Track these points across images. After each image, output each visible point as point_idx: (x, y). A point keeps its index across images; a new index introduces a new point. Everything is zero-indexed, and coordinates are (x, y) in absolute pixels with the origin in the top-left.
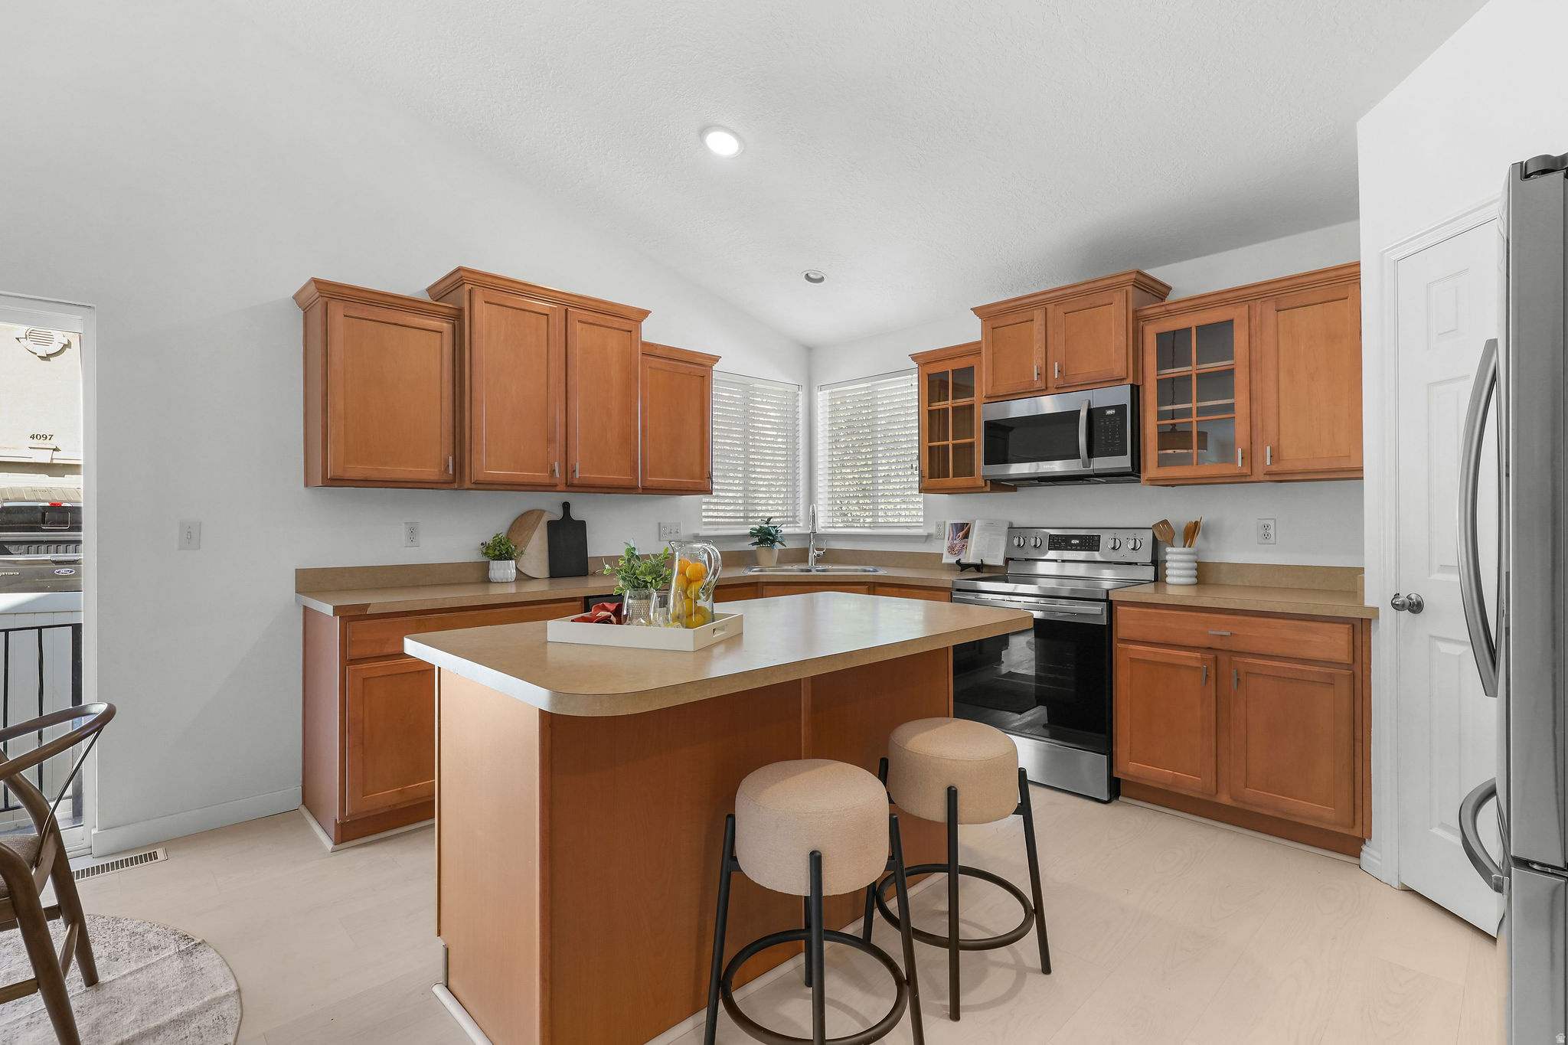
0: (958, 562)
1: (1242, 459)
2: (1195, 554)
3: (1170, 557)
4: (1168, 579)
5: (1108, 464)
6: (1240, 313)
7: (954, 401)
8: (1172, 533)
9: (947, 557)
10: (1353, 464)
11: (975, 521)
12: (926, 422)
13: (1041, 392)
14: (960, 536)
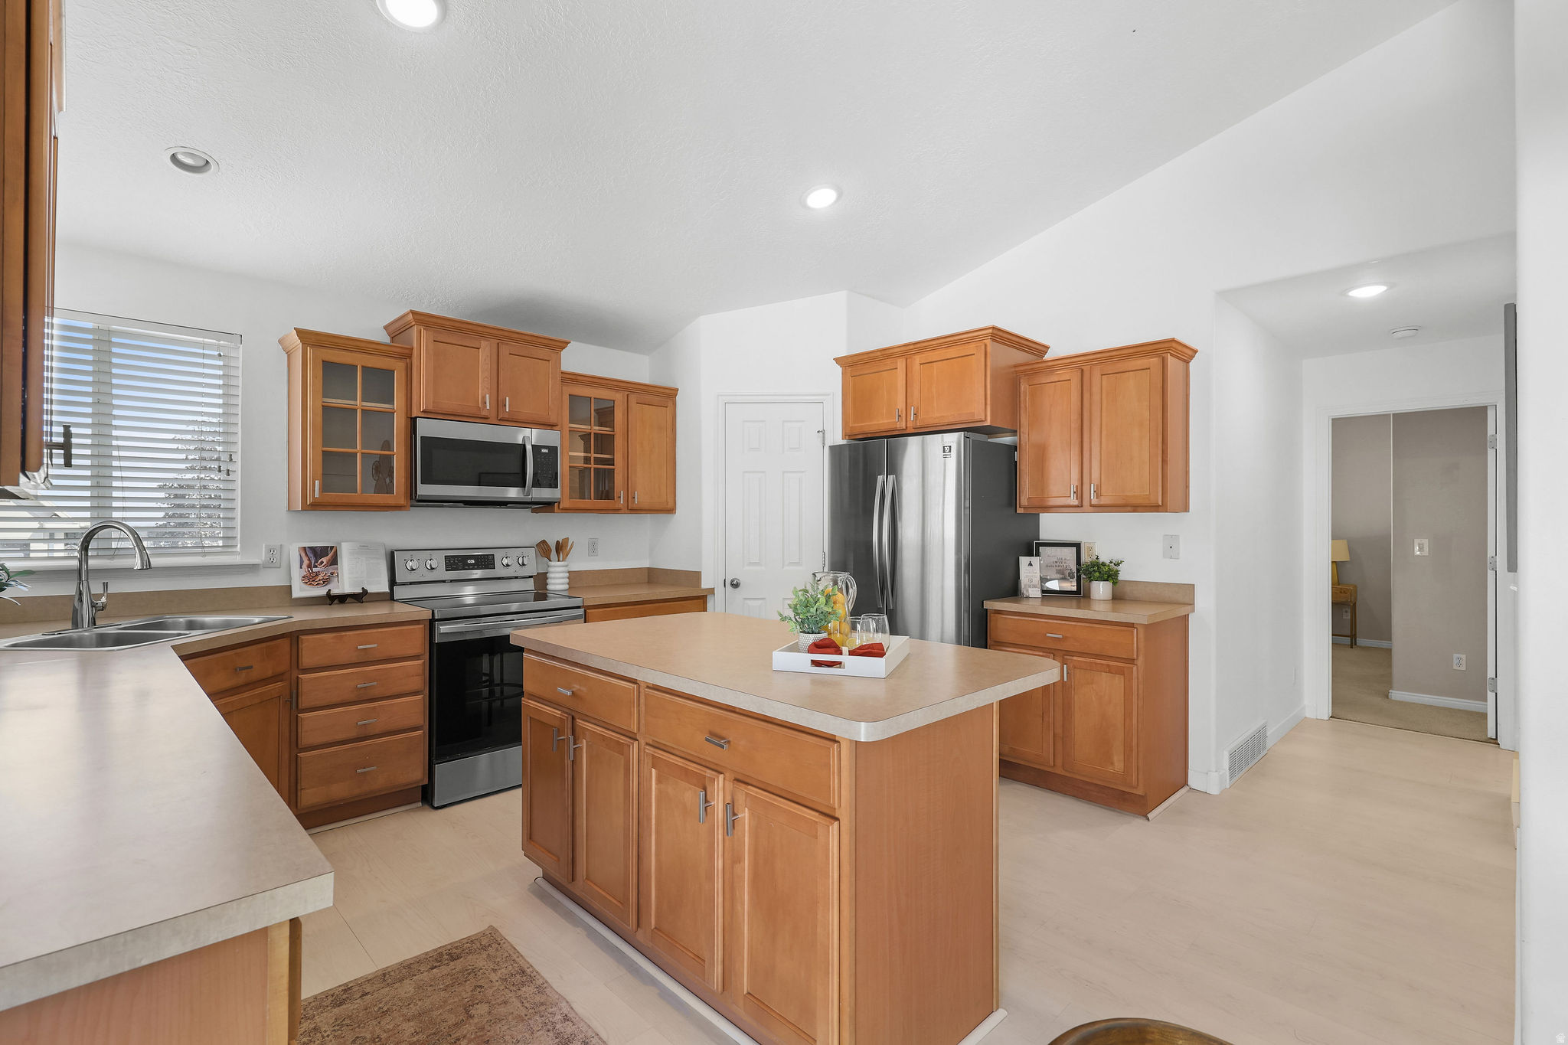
1: (620, 497)
2: (566, 566)
3: (551, 569)
4: (549, 587)
5: (544, 494)
6: (618, 397)
7: (365, 404)
8: (550, 550)
9: (301, 590)
10: (670, 506)
11: (340, 544)
12: (319, 419)
13: (484, 420)
14: (322, 563)
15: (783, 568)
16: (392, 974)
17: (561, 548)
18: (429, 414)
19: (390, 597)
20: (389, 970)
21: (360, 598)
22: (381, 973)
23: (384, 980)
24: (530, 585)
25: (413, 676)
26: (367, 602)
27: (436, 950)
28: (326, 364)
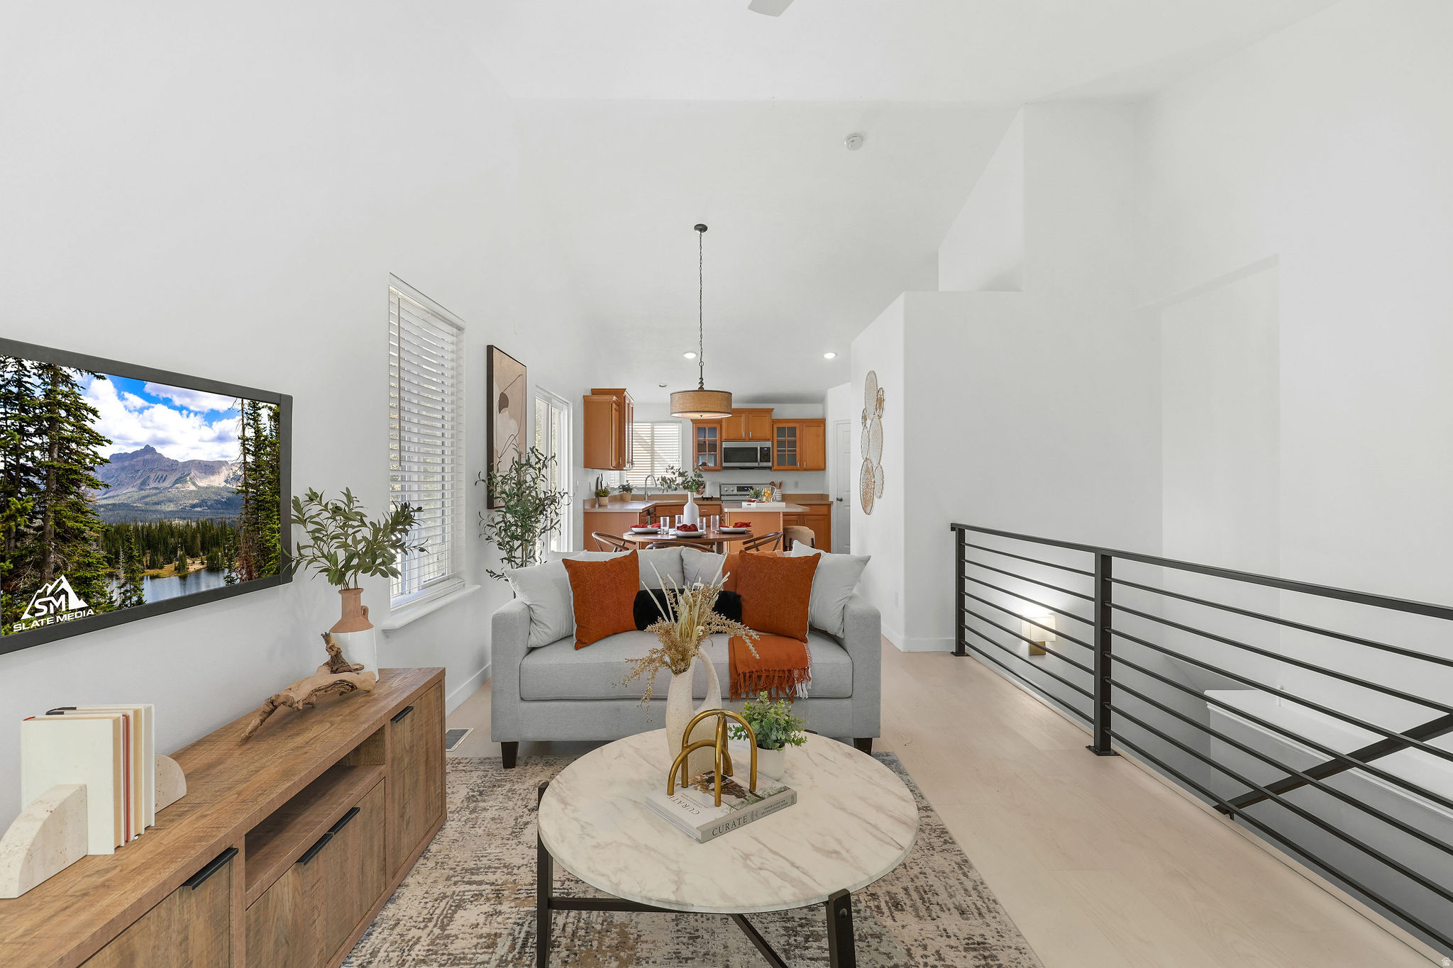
1: (799, 465)
5: (765, 464)
6: (797, 425)
7: (709, 439)
10: (823, 467)
12: (697, 445)
13: (744, 440)
17: (781, 485)
18: (727, 440)
21: (711, 499)
28: (698, 428)
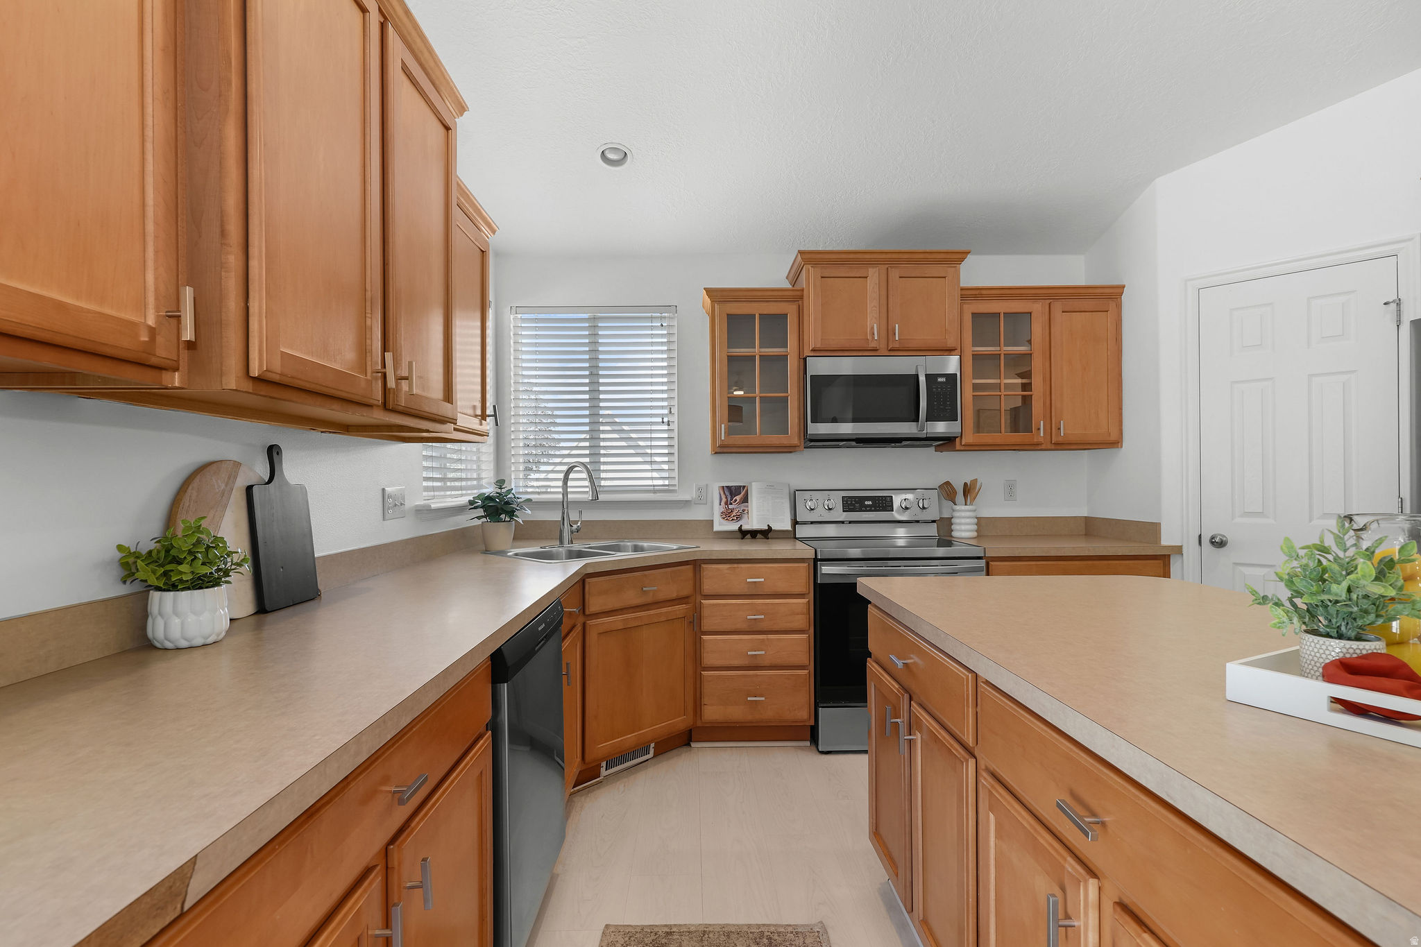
0: (740, 528)
1: (1039, 429)
2: (975, 511)
3: (956, 514)
4: (954, 534)
5: (940, 428)
6: (1037, 308)
7: (763, 350)
8: (955, 493)
9: (720, 524)
10: (1113, 437)
11: (750, 483)
12: (725, 369)
13: (873, 352)
14: (736, 500)
15: (1310, 521)
16: (711, 935)
17: (969, 491)
18: (819, 352)
19: (791, 535)
20: (711, 929)
21: (766, 534)
22: (702, 929)
23: (702, 940)
24: (932, 530)
25: (798, 614)
26: (771, 538)
27: (759, 926)
28: (731, 317)
